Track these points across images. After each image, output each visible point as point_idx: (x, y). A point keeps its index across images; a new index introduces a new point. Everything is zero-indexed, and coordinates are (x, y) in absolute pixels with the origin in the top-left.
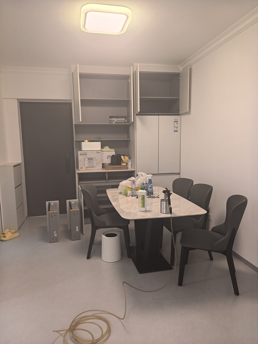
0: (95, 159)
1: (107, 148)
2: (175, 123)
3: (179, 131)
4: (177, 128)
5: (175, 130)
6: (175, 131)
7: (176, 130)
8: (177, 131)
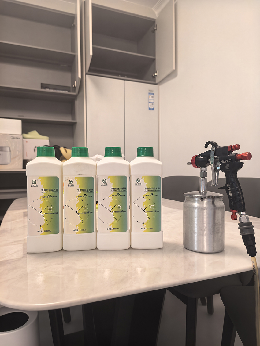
0: (8, 149)
1: (34, 134)
2: (151, 97)
3: (156, 109)
4: (152, 104)
5: (150, 107)
6: (150, 109)
7: (152, 107)
8: (153, 109)
